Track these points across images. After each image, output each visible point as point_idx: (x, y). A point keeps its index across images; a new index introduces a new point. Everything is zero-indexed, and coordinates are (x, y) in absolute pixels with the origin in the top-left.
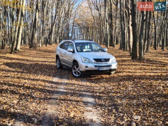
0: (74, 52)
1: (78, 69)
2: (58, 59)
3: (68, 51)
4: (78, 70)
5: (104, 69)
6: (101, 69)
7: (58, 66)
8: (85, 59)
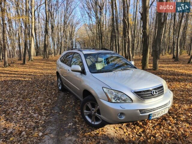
0: (83, 72)
1: (95, 110)
2: (60, 78)
5: (159, 114)
6: (155, 116)
7: (60, 86)
8: (114, 94)
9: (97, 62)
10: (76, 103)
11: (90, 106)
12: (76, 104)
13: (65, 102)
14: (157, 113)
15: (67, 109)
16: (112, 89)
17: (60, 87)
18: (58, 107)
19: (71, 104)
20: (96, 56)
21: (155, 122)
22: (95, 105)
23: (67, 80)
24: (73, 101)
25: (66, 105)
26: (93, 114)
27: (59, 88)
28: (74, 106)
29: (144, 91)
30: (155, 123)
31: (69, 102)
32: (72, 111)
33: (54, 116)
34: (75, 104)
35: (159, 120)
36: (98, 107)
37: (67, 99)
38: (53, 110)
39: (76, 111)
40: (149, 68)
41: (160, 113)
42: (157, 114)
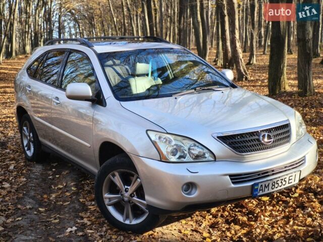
0: (98, 100)
1: (131, 189)
2: (28, 124)
3: (71, 97)
4: (132, 195)
5: (276, 186)
6: (266, 190)
7: (29, 149)
8: (174, 143)
9: (134, 75)
10: (79, 187)
11: (118, 180)
12: (81, 189)
13: (50, 187)
14: (271, 183)
15: (57, 201)
16: (168, 133)
17: (28, 152)
18: (33, 198)
19: (67, 191)
20: (132, 58)
21: (276, 213)
22: (132, 178)
23: (53, 127)
24: (72, 184)
25: (54, 192)
26: (126, 199)
27: (26, 154)
28: (77, 194)
29: (241, 135)
30: (277, 216)
31: (61, 187)
32: (72, 205)
33: (24, 215)
34: (78, 189)
35: (287, 210)
36: (139, 180)
37: (53, 179)
38: (21, 204)
39: (83, 204)
40: (288, 89)
41: (279, 182)
42: (270, 186)
